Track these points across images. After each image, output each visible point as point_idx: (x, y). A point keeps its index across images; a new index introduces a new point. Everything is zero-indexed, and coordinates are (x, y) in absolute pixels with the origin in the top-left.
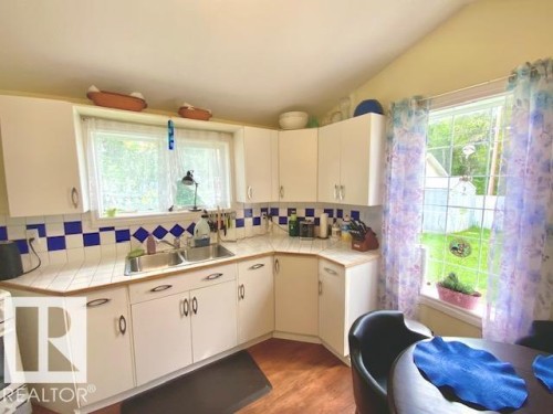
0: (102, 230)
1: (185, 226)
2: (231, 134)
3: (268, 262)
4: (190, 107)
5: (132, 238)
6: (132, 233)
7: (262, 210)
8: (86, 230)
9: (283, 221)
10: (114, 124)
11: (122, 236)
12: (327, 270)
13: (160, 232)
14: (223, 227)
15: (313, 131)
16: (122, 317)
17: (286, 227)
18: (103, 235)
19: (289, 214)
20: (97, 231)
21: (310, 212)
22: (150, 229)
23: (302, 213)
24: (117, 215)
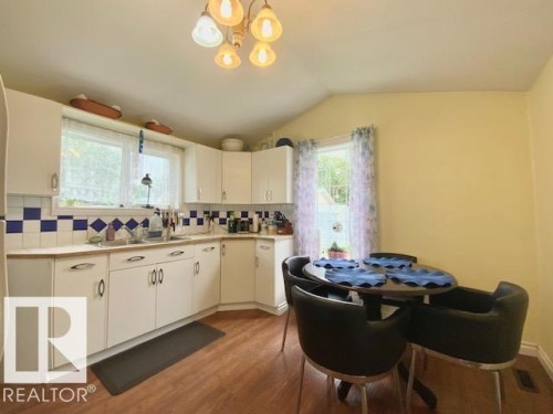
0: (60, 217)
1: (139, 220)
2: (182, 149)
3: (217, 245)
4: (157, 123)
5: (89, 228)
6: (90, 223)
7: (206, 213)
8: (45, 216)
9: (223, 222)
10: (85, 126)
11: (80, 225)
12: (262, 247)
13: (117, 224)
14: (173, 224)
15: (248, 154)
16: (102, 281)
17: (226, 227)
18: (60, 223)
19: (228, 216)
20: (56, 218)
21: (245, 214)
22: (108, 220)
23: (238, 215)
24: (76, 205)
